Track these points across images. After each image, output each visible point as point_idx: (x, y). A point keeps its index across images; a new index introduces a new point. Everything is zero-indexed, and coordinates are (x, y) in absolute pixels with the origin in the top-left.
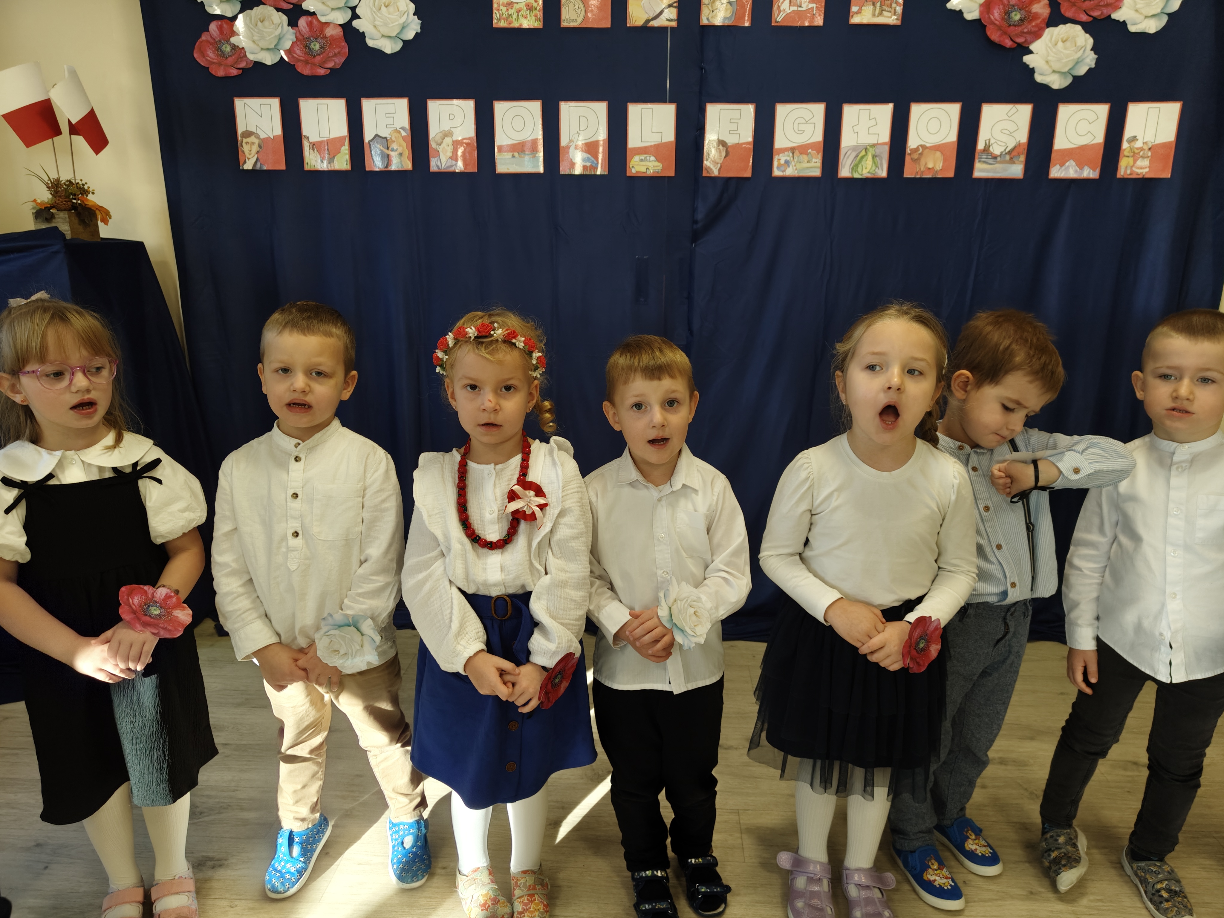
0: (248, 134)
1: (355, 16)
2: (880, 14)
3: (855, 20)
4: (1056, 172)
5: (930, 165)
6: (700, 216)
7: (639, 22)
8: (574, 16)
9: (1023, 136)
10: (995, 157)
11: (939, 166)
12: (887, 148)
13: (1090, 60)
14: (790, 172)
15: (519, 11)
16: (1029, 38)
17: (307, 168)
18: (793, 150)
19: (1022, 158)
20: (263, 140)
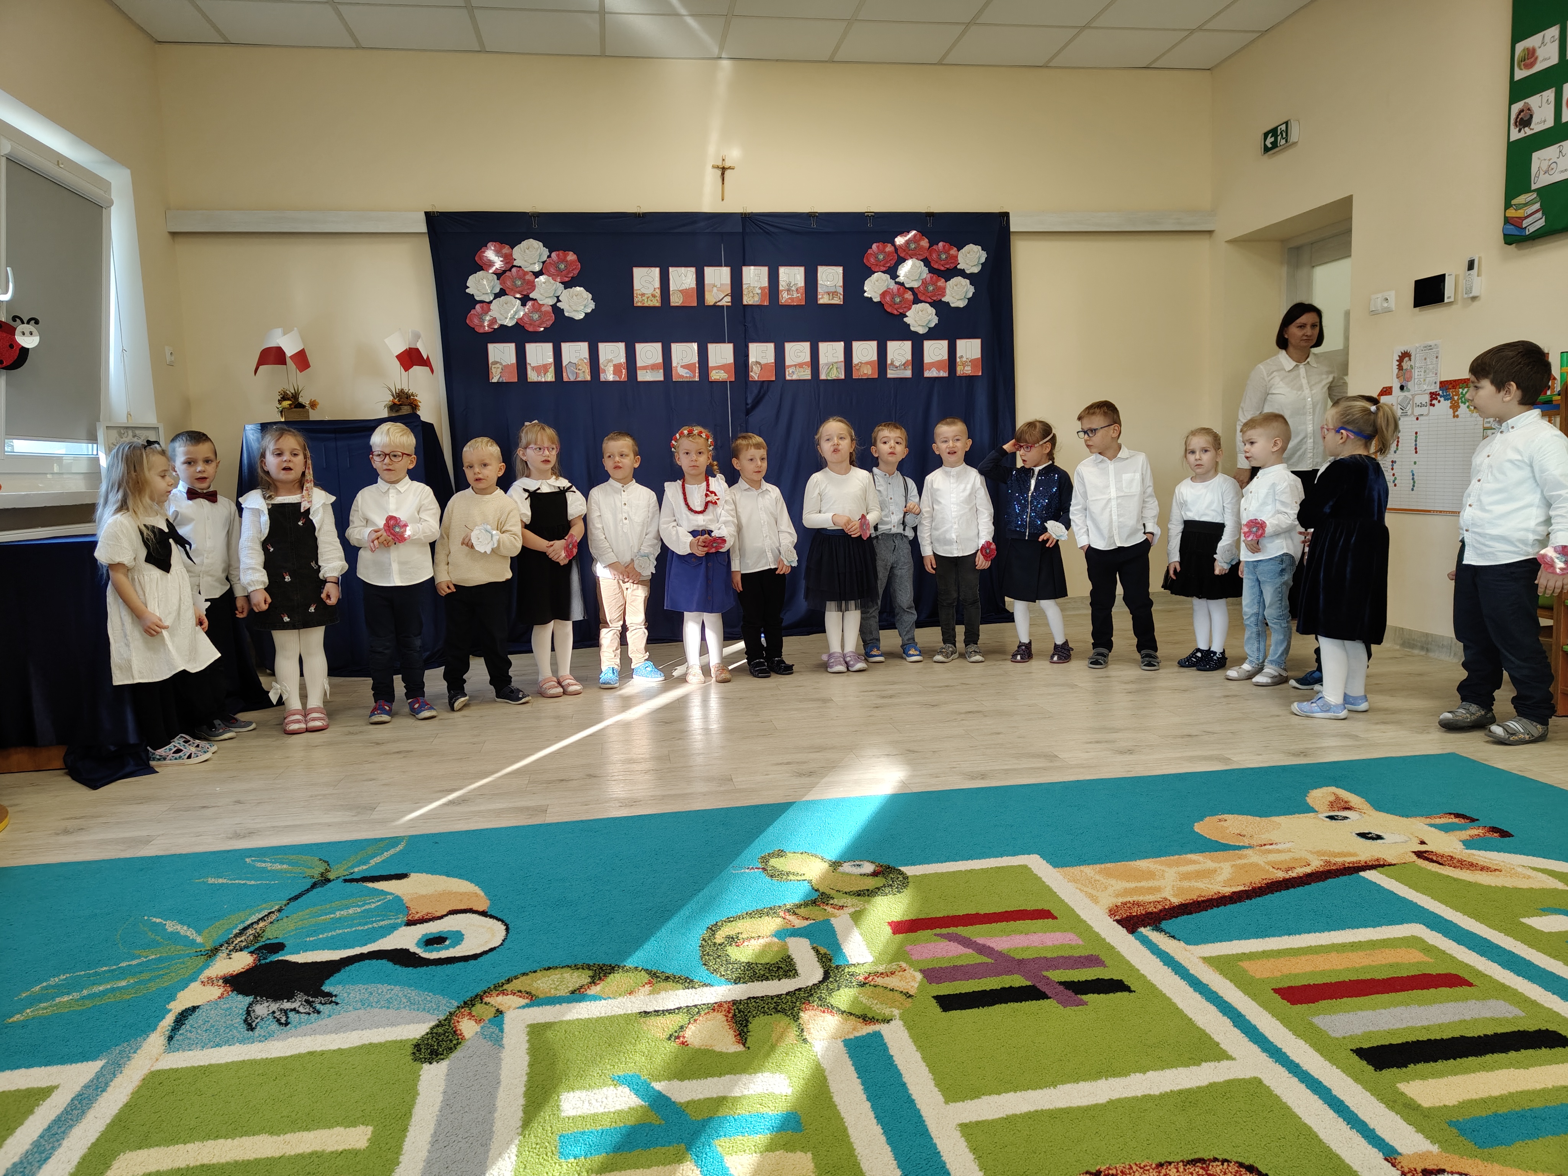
0: (496, 363)
1: (559, 301)
2: (833, 299)
3: (821, 302)
4: (927, 374)
5: (866, 372)
6: (749, 401)
7: (712, 304)
8: (677, 300)
9: (909, 357)
10: (897, 367)
11: (870, 372)
12: (843, 364)
13: (935, 321)
14: (795, 377)
15: (648, 298)
16: (905, 310)
17: (529, 380)
18: (795, 366)
19: (910, 367)
20: (505, 366)
